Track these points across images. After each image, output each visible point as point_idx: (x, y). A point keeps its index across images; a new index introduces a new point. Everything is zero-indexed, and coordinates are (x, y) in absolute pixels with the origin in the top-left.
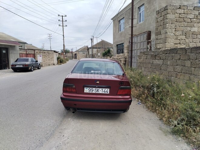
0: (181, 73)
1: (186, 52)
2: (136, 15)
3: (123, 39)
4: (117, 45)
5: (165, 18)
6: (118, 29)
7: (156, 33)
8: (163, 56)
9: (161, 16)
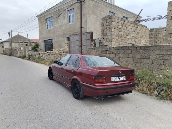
0: (133, 63)
1: (137, 49)
2: (65, 16)
3: (52, 35)
4: (45, 41)
5: (110, 24)
6: (45, 26)
7: (102, 34)
8: (116, 51)
9: (107, 22)
